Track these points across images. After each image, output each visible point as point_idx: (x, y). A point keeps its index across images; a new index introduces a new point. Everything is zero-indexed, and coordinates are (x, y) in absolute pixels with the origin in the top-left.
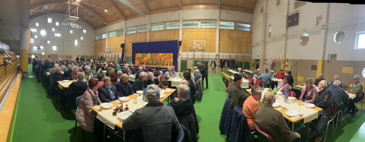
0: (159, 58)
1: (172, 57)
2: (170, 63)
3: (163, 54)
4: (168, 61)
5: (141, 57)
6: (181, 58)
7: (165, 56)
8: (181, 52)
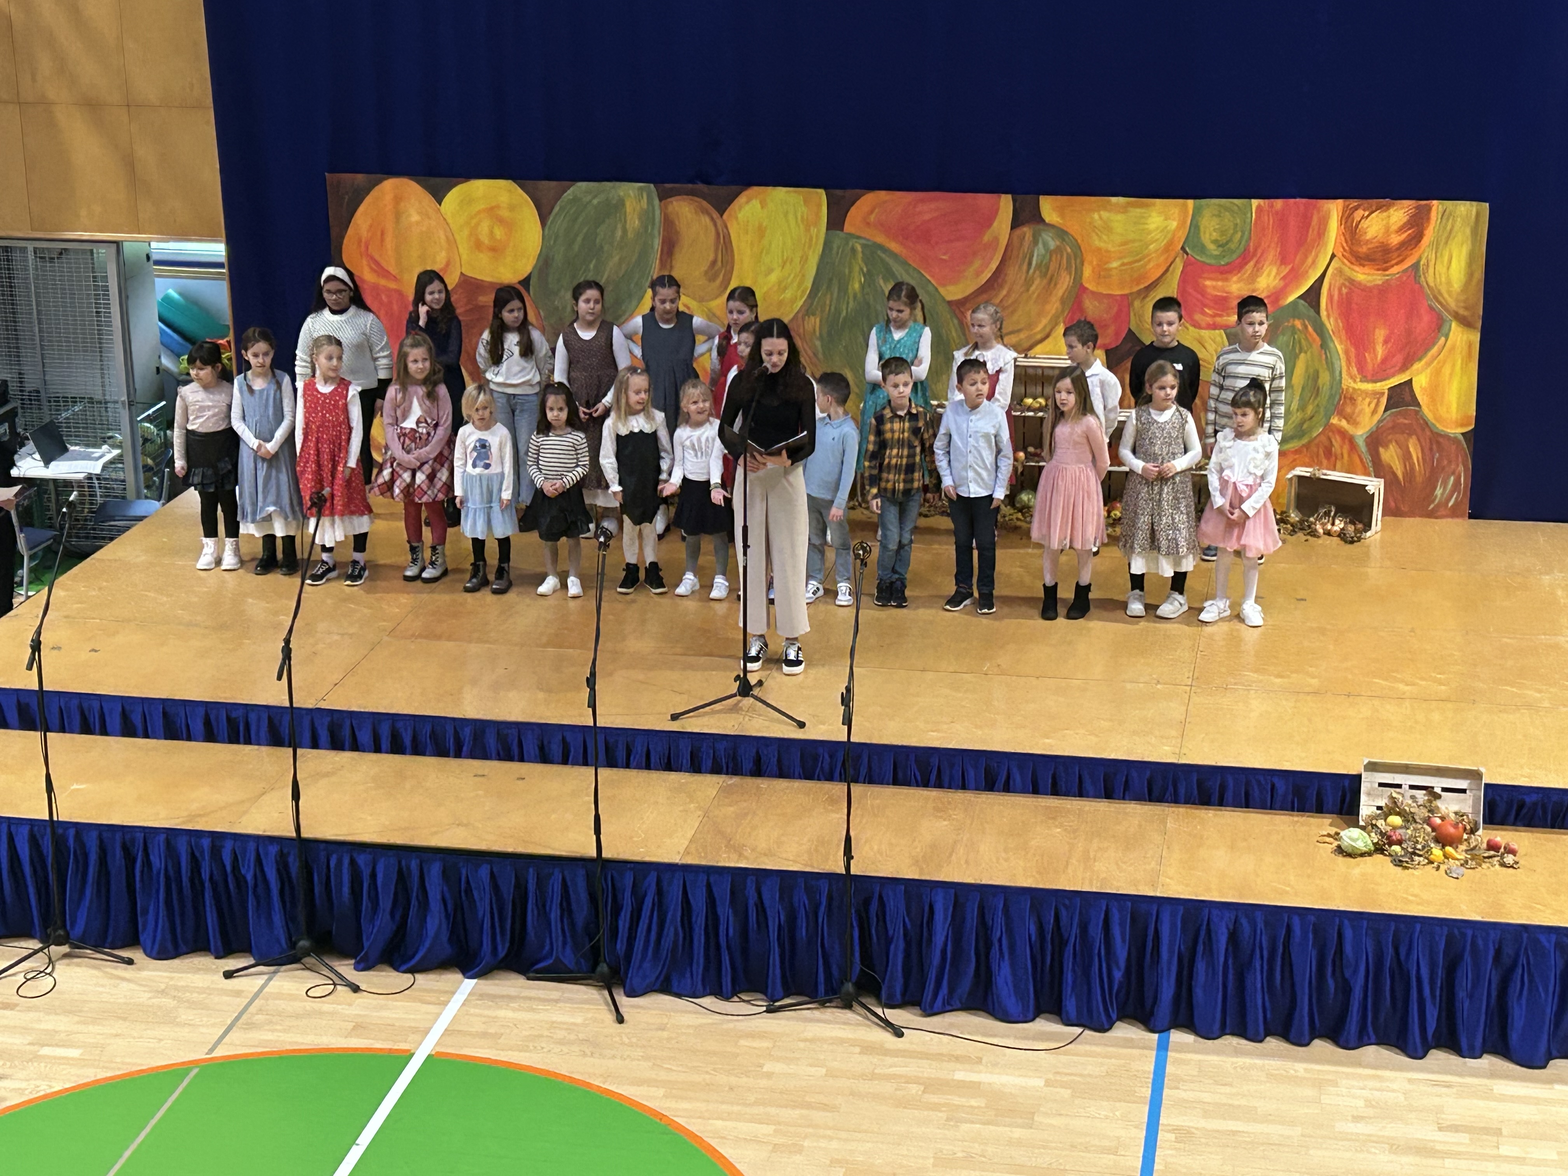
1: (1462, 312)
2: (1390, 455)
3: (1195, 227)
4: (1351, 398)
5: (524, 268)
7: (1268, 279)
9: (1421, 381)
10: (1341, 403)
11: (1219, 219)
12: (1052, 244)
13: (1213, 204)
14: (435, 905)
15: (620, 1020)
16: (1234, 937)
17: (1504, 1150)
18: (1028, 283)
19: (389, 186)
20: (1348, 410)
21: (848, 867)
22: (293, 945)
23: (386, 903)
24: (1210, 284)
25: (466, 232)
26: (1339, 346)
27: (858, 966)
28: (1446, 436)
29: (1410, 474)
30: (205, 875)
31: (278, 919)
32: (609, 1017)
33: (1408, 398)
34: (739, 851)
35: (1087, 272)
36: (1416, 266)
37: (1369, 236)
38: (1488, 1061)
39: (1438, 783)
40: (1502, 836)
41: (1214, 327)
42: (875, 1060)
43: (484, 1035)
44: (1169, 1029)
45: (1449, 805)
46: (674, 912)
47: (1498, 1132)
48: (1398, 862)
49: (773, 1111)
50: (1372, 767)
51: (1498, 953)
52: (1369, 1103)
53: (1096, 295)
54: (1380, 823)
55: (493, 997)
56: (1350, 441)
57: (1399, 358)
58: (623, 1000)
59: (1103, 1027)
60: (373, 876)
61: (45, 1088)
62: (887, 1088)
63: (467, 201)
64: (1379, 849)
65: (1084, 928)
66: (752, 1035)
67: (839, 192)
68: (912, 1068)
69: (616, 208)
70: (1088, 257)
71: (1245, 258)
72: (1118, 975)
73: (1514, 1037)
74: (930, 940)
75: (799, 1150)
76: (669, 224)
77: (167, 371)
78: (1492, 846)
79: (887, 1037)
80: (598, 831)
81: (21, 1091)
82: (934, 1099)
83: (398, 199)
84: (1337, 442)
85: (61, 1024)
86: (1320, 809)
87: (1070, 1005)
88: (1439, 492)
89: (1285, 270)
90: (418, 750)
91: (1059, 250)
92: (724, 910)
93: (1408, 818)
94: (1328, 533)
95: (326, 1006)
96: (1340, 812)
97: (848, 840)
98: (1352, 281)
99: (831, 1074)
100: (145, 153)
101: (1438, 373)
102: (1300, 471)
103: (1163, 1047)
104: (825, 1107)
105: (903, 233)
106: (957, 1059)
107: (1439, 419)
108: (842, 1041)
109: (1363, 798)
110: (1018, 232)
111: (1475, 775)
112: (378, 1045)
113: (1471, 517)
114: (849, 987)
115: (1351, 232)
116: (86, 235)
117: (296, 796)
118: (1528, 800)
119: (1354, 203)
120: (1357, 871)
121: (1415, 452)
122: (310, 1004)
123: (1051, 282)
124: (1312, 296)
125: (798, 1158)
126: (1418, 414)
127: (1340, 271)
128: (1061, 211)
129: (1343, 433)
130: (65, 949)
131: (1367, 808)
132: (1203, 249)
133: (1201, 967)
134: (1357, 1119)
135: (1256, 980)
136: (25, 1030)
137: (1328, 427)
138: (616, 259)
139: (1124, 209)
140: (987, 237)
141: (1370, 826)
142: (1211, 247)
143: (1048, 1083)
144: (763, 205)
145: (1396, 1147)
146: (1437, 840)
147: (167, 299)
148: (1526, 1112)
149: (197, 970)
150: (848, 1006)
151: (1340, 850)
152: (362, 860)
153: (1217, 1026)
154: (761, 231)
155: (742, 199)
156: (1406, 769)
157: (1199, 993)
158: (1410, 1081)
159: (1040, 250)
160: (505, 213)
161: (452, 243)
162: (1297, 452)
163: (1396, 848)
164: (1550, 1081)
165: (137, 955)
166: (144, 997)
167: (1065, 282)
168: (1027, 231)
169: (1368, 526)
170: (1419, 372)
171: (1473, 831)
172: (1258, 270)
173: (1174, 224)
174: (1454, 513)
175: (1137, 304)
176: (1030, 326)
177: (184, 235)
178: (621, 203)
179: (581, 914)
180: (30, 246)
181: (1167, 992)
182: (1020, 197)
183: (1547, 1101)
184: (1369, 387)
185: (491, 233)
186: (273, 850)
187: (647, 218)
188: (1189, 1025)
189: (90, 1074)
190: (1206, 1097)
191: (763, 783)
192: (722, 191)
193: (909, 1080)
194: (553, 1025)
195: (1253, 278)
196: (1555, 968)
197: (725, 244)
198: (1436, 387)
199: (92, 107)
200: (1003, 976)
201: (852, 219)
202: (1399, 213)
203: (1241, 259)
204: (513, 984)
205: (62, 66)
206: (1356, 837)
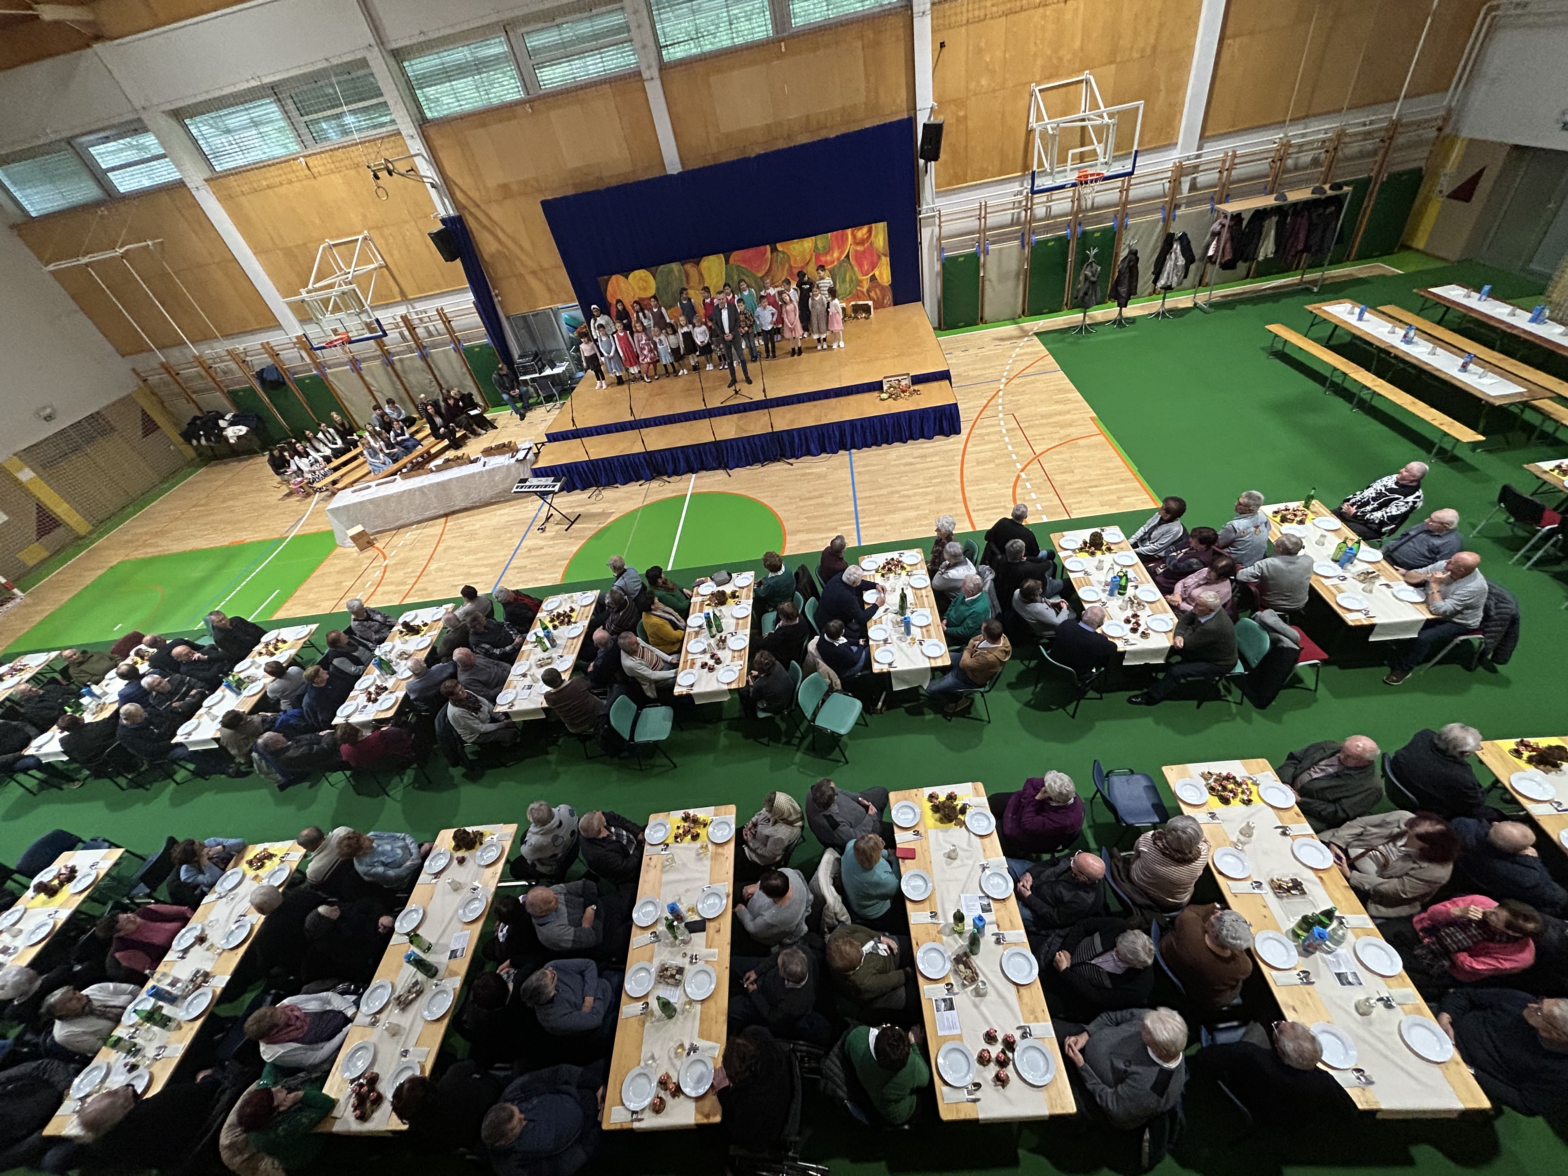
0: (792, 275)
1: (884, 252)
2: (872, 294)
3: (816, 244)
4: (861, 281)
5: (653, 292)
6: (939, 239)
7: (836, 255)
8: (933, 203)
9: (877, 273)
10: (859, 283)
11: (821, 240)
12: (782, 256)
13: (819, 236)
14: (681, 460)
15: (730, 476)
16: (862, 426)
17: (928, 459)
18: (778, 267)
19: (614, 278)
20: (861, 284)
21: (773, 430)
22: (652, 476)
23: (671, 462)
24: (823, 259)
25: (636, 286)
26: (856, 269)
27: (779, 452)
28: (885, 286)
29: (878, 298)
30: (628, 464)
31: (647, 471)
32: (727, 476)
33: (874, 278)
34: (746, 431)
35: (792, 261)
36: (871, 242)
37: (859, 237)
38: (921, 440)
39: (901, 378)
40: (916, 387)
42: (788, 472)
43: (701, 486)
44: (851, 450)
45: (903, 383)
46: (736, 449)
47: (926, 455)
48: (895, 400)
49: (770, 489)
50: (885, 378)
51: (920, 416)
52: (897, 456)
53: (796, 268)
54: (889, 391)
55: (701, 477)
56: (863, 292)
57: (871, 268)
58: (729, 471)
59: (836, 453)
60: (666, 456)
61: (610, 520)
62: (793, 478)
63: (634, 277)
64: (890, 397)
65: (828, 432)
66: (759, 473)
67: (726, 254)
68: (797, 472)
69: (672, 270)
70: (791, 257)
71: (830, 250)
72: (838, 440)
73: (926, 433)
74: (794, 442)
76: (685, 271)
78: (915, 391)
79: (789, 466)
80: (714, 434)
82: (804, 478)
83: (617, 281)
84: (859, 293)
85: (608, 504)
86: (874, 390)
87: (828, 450)
88: (885, 301)
89: (840, 251)
90: (665, 424)
91: (784, 257)
92: (747, 447)
93: (895, 388)
94: (862, 318)
95: (664, 488)
96: (879, 390)
97: (771, 423)
98: (857, 250)
99: (780, 477)
100: (552, 283)
101: (881, 270)
102: (852, 303)
103: (850, 454)
104: (780, 485)
105: (744, 262)
106: (806, 467)
107: (883, 282)
108: (779, 469)
109: (884, 386)
110: (773, 255)
111: (908, 374)
112: (679, 494)
113: (894, 306)
114: (779, 457)
115: (854, 237)
116: (543, 308)
117: (642, 441)
118: (921, 377)
119: (854, 229)
120: (886, 404)
121: (879, 292)
122: (660, 488)
123: (784, 266)
124: (848, 256)
126: (878, 282)
127: (853, 248)
128: (782, 247)
129: (860, 291)
130: (602, 487)
131: (885, 388)
132: (819, 249)
133: (856, 434)
134: (895, 460)
135: (868, 434)
136: (601, 508)
137: (857, 289)
139: (798, 243)
140: (765, 258)
141: (887, 392)
142: (821, 248)
143: (827, 468)
144: (708, 261)
145: (905, 465)
146: (902, 392)
147: (567, 318)
148: (931, 450)
149: (633, 486)
150: (779, 461)
151: (881, 400)
152: (662, 453)
153: (861, 446)
154: (709, 269)
155: (703, 260)
156: (892, 376)
157: (856, 440)
158: (905, 449)
159: (779, 258)
160: (645, 278)
161: (633, 289)
162: (851, 298)
163: (893, 396)
164: (935, 441)
165: (618, 485)
166: (624, 495)
167: (787, 266)
168: (775, 254)
169: (871, 314)
170: (876, 271)
171: (910, 388)
172: (833, 252)
173: (811, 244)
174: (890, 306)
175: (806, 268)
177: (567, 301)
179: (715, 454)
180: (531, 314)
181: (849, 442)
182: (771, 245)
183: (935, 446)
184: (865, 277)
185: (642, 284)
186: (642, 455)
187: (680, 271)
188: (854, 448)
189: (620, 514)
190: (862, 463)
191: (747, 414)
192: (697, 260)
193: (797, 475)
194: (716, 480)
195: (832, 255)
196: (932, 416)
197: (701, 274)
198: (881, 274)
199: (534, 273)
200: (812, 447)
201: (731, 260)
202: (865, 229)
203: (828, 251)
204: (703, 473)
205: (523, 264)
206: (884, 396)
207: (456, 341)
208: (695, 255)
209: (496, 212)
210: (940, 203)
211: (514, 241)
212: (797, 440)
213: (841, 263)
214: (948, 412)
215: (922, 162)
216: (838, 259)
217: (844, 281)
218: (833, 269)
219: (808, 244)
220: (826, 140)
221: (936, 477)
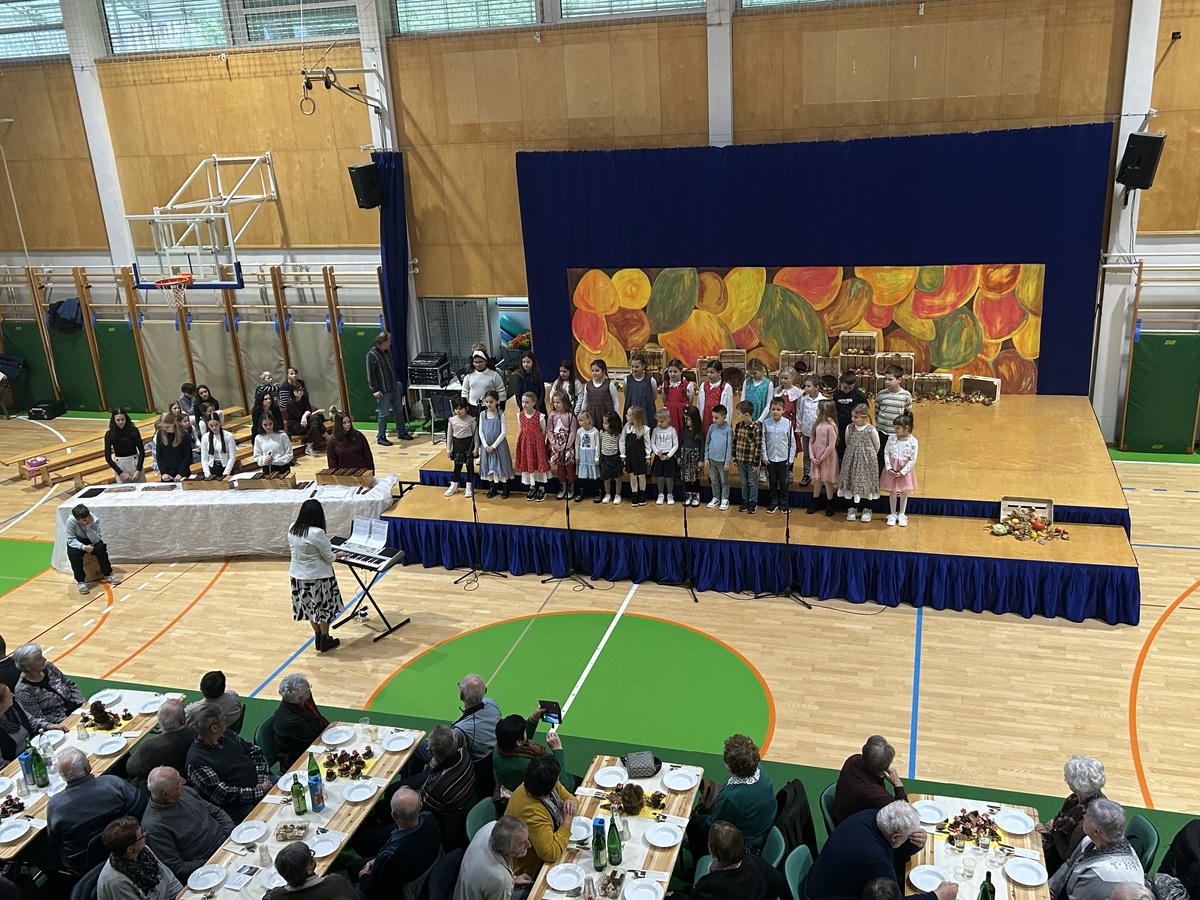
0: (870, 317)
1: (1034, 309)
2: (1003, 369)
3: (920, 277)
4: (986, 346)
5: (644, 303)
6: (1135, 305)
7: (951, 298)
8: (1132, 249)
9: (1016, 338)
10: (982, 348)
11: (930, 274)
12: (860, 286)
13: (927, 268)
14: (622, 555)
15: (696, 601)
16: (950, 568)
17: (1067, 656)
18: (850, 302)
19: (592, 273)
20: (985, 351)
21: (787, 541)
22: (567, 571)
23: (603, 555)
24: (927, 301)
25: (621, 290)
26: (981, 325)
27: (791, 580)
28: (1027, 361)
29: (1011, 377)
30: (534, 544)
31: (561, 561)
32: (692, 600)
33: (1010, 345)
34: (742, 534)
35: (874, 297)
36: (1014, 291)
37: (993, 279)
38: (1057, 619)
39: (1033, 505)
40: (1061, 527)
41: (928, 318)
42: (801, 618)
43: (643, 606)
44: (921, 606)
45: (1038, 514)
46: (717, 559)
47: (1064, 649)
48: (1018, 538)
49: (761, 638)
50: (1005, 499)
51: (1062, 575)
52: (1009, 637)
53: (878, 306)
54: (1009, 522)
55: (646, 591)
56: (986, 363)
57: (1006, 329)
58: (696, 593)
59: (894, 606)
60: (598, 544)
61: (477, 626)
62: (808, 629)
63: (622, 278)
64: (1009, 533)
65: (886, 565)
66: (748, 607)
67: (771, 268)
68: (816, 621)
69: (681, 278)
70: (874, 291)
71: (941, 289)
72: (901, 584)
73: (1069, 609)
74: (822, 570)
75: (773, 654)
76: (702, 283)
77: (504, 348)
78: (1057, 531)
79: (805, 609)
80: (686, 527)
81: (469, 627)
82: (825, 634)
83: (595, 278)
84: (980, 364)
85: (483, 600)
86: (983, 516)
87: (881, 597)
88: (1024, 384)
89: (958, 294)
91: (863, 289)
92: (737, 558)
93: (1021, 520)
94: (977, 402)
95: (580, 594)
96: (991, 517)
97: (788, 530)
98: (987, 298)
99: (783, 624)
100: (497, 263)
101: (1023, 335)
102: (965, 376)
103: (920, 613)
104: (782, 637)
105: (797, 284)
106: (835, 618)
107: (1024, 354)
108: (784, 610)
109: (1002, 511)
110: (846, 281)
111: (1050, 502)
112: (603, 610)
113: (1038, 394)
114: (788, 589)
115: (986, 277)
116: (475, 296)
117: (568, 513)
118: (1073, 511)
119: (988, 266)
120: (1000, 541)
121: (1013, 368)
122: (575, 594)
123: (860, 302)
124: (970, 304)
125: (773, 657)
126: (1015, 351)
127: (981, 294)
128: (863, 272)
129: (982, 360)
130: (481, 572)
131: (1003, 516)
132: (923, 287)
133: (935, 581)
134: (1003, 643)
135: (959, 586)
136: (469, 603)
137: (976, 357)
138: (681, 298)
139: (890, 271)
140: (832, 284)
141: (1005, 523)
142: (927, 286)
143: (873, 628)
144: (740, 274)
145: (1021, 655)
146: (1034, 529)
147: (503, 319)
148: (1076, 640)
149: (531, 580)
150: (788, 597)
151: (993, 533)
152: (593, 538)
153: (942, 605)
154: (739, 285)
155: (732, 271)
156: (1020, 500)
157: (935, 591)
158: (1025, 627)
159: (854, 289)
160: (637, 282)
161: (616, 294)
162: (964, 368)
163: (1017, 532)
164: (1085, 628)
165: (508, 574)
166: (512, 590)
167: (865, 301)
168: (849, 281)
169: (994, 399)
170: (1015, 335)
171: (1049, 525)
172: (946, 294)
173: (911, 277)
174: (1030, 392)
175: (896, 309)
176: (850, 319)
177: (511, 295)
178: (683, 276)
179: (680, 559)
180: (454, 301)
181: (922, 591)
182: (846, 268)
183: (1084, 636)
184: (994, 341)
185: (631, 290)
186: (559, 533)
187: (693, 281)
188: (930, 605)
189: (494, 620)
190: (940, 634)
192: (725, 269)
193: (816, 626)
194: (670, 603)
195: (944, 298)
196: (1087, 581)
197: (724, 291)
198: (1022, 341)
199: (477, 245)
200: (852, 585)
201: (777, 280)
202: (1006, 270)
203: (939, 290)
204: (652, 587)
205: (465, 230)
206: (999, 528)
207: (335, 316)
208: (722, 260)
209: (450, 158)
210: (1142, 251)
211: (463, 198)
212: (826, 567)
213: (956, 314)
214: (1117, 581)
215: (1119, 187)
216: (954, 305)
217: (957, 340)
218: (942, 319)
219: (904, 277)
220: (966, 136)
221: (1080, 691)
